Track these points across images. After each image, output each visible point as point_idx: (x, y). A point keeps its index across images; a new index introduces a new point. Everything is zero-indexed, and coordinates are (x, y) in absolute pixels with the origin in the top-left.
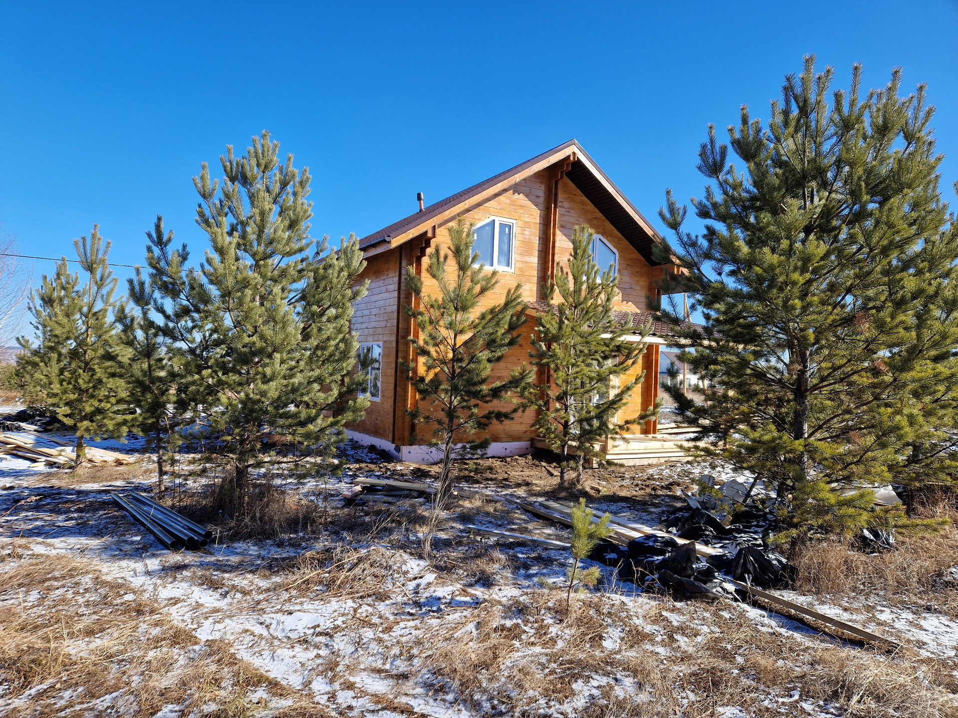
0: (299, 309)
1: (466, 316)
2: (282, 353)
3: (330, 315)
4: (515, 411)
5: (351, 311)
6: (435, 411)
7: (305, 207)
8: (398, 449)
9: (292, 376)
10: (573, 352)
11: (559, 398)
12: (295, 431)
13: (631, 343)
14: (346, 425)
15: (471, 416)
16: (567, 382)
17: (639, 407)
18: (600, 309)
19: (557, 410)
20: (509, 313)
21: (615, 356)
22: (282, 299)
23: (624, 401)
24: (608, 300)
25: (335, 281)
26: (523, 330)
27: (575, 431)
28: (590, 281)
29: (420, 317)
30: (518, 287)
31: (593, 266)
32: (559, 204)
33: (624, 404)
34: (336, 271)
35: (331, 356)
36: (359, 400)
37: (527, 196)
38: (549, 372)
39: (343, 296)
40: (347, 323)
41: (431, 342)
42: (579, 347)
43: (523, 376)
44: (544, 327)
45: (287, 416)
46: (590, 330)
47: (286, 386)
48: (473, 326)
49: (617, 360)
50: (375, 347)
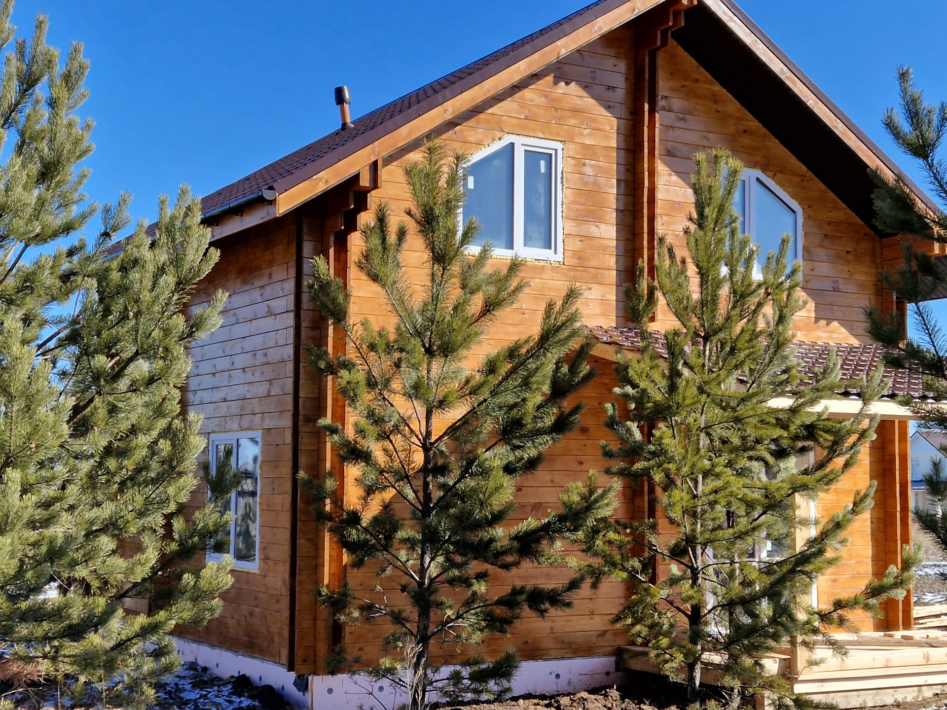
0: (65, 363)
1: (453, 366)
2: (24, 467)
3: (136, 375)
4: (574, 585)
5: (184, 366)
6: (387, 590)
7: (77, 131)
8: (302, 684)
9: (47, 522)
10: (704, 441)
11: (678, 553)
12: (57, 649)
13: (840, 418)
14: (180, 631)
15: (468, 604)
16: (694, 515)
17: (867, 567)
18: (763, 342)
19: (673, 581)
20: (552, 356)
21: (803, 450)
22: (24, 342)
23: (829, 554)
24: (781, 319)
25: (146, 297)
26: (588, 393)
27: (717, 628)
28: (738, 277)
29: (344, 373)
30: (571, 295)
31: (744, 243)
32: (661, 103)
33: (830, 562)
34: (149, 275)
35: (139, 470)
36: (205, 573)
37: (586, 87)
38: (652, 491)
39: (167, 332)
40: (177, 394)
41: (372, 430)
42: (718, 432)
43: (589, 504)
44: (634, 386)
45: (37, 615)
46: (743, 389)
47: (36, 544)
48: (471, 389)
49: (811, 459)
50: (244, 442)
